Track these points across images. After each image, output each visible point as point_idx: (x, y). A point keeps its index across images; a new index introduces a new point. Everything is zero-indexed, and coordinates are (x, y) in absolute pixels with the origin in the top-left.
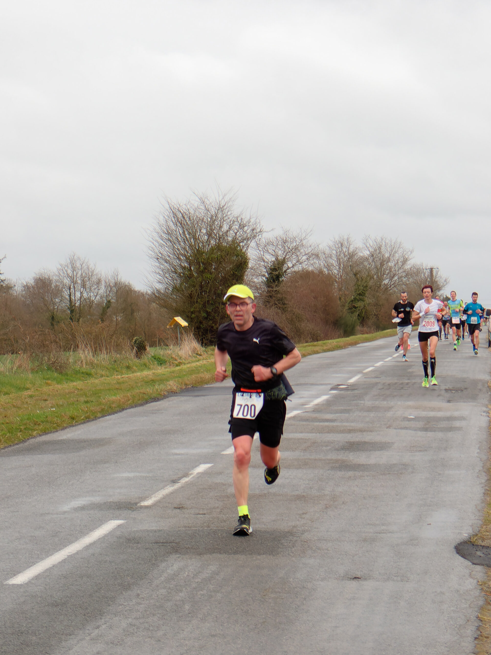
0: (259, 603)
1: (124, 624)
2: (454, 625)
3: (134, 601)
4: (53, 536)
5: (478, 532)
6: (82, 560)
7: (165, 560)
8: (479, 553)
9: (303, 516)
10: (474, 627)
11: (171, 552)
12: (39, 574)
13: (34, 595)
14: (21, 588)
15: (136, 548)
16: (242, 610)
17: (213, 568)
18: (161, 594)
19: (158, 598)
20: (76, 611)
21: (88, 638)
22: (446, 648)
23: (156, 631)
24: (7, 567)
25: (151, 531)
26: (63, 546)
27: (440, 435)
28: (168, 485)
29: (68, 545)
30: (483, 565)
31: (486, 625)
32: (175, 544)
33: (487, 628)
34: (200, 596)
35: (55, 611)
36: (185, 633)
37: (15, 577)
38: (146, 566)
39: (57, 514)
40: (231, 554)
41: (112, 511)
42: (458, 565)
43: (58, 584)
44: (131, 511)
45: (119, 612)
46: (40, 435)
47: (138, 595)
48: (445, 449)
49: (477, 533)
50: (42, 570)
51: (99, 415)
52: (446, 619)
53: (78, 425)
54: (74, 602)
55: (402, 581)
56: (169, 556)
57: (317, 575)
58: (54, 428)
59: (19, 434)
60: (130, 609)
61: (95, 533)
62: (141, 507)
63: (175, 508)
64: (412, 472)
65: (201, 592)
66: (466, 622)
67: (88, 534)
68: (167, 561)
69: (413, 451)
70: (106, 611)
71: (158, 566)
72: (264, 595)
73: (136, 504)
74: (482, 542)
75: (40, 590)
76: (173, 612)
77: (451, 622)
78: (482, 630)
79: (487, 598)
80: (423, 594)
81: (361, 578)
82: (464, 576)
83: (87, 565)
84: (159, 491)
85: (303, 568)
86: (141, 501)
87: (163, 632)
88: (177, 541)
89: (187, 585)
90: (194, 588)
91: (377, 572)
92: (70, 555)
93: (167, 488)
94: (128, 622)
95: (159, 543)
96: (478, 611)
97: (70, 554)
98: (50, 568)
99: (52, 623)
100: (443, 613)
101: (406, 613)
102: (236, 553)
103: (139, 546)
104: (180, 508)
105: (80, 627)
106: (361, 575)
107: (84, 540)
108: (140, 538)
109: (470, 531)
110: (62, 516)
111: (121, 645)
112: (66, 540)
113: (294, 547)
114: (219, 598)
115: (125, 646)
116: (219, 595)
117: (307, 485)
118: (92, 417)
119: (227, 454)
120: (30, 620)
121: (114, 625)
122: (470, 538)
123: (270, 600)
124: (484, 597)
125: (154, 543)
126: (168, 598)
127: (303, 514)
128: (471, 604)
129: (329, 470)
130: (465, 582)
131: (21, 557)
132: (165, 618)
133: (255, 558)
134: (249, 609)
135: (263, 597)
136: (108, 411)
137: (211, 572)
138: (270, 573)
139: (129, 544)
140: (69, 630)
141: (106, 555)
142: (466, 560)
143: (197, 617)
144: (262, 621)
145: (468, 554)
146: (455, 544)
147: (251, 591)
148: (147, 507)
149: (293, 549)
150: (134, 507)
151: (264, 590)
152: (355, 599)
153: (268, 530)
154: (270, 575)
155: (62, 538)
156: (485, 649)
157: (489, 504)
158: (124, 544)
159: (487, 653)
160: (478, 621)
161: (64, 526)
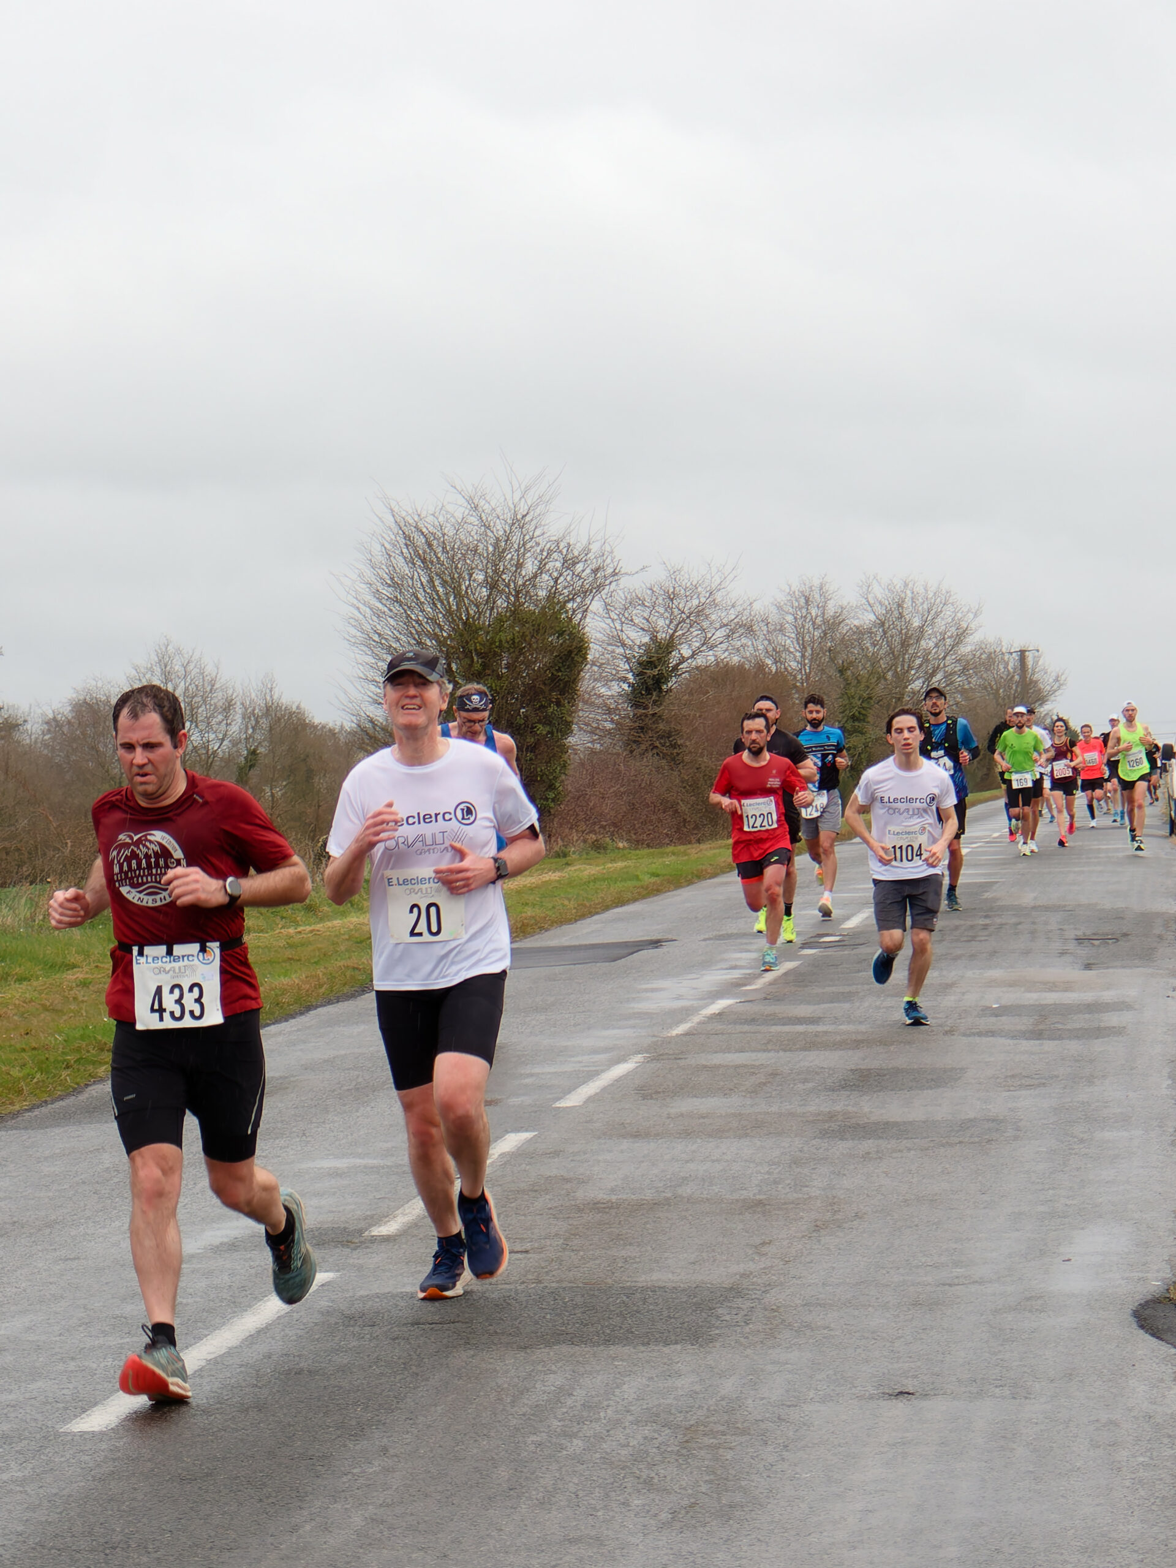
0: (677, 1460)
1: (357, 1520)
2: (1149, 1500)
3: (376, 1463)
6: (243, 1369)
7: (441, 1364)
9: (765, 1249)
11: (455, 1344)
13: (134, 1456)
14: (101, 1440)
15: (368, 1336)
16: (638, 1478)
17: (556, 1380)
19: (432, 1455)
20: (240, 1491)
21: (273, 1556)
22: (1135, 1556)
23: (436, 1534)
24: (64, 1392)
25: (403, 1295)
26: (194, 1338)
27: (1073, 1047)
29: (206, 1336)
32: (463, 1325)
34: (532, 1448)
35: (188, 1493)
37: (83, 1416)
38: (397, 1380)
40: (599, 1345)
42: (1145, 1355)
44: (349, 1250)
45: (343, 1491)
47: (385, 1450)
48: (1090, 1080)
52: (1128, 1483)
54: (232, 1471)
55: (1014, 1398)
56: (451, 1353)
57: (809, 1390)
59: (64, 1073)
60: (369, 1482)
61: (269, 1303)
62: (374, 1240)
64: (1016, 1138)
65: (534, 1438)
67: (250, 1306)
68: (447, 1365)
69: (1012, 1088)
70: (310, 1489)
71: (427, 1380)
72: (687, 1441)
73: (360, 1232)
76: (471, 1487)
77: (1142, 1493)
80: (1067, 1427)
81: (918, 1394)
82: (1162, 1380)
83: (255, 1382)
85: (775, 1373)
86: (371, 1225)
88: (467, 1317)
90: (518, 1430)
91: (954, 1380)
94: (366, 1515)
95: (423, 1324)
97: (212, 1356)
99: (184, 1522)
100: (1119, 1469)
101: (1032, 1472)
102: (608, 1341)
103: (377, 1331)
105: (251, 1530)
106: (914, 1386)
107: (243, 1320)
108: (377, 1313)
109: (1167, 1274)
112: (199, 1324)
113: (748, 1324)
114: (578, 1452)
116: (577, 1445)
117: (766, 1177)
119: (567, 1107)
120: (129, 1515)
121: (332, 1523)
122: (1168, 1290)
123: (702, 1453)
125: (413, 1324)
126: (457, 1454)
127: (763, 1244)
129: (815, 1138)
130: (1164, 1396)
131: (94, 1366)
132: (454, 1502)
133: (655, 1354)
134: (653, 1475)
135: (686, 1445)
136: (273, 1013)
137: (553, 1388)
138: (697, 1388)
139: (352, 1329)
140: (227, 1539)
141: (298, 1356)
142: (1160, 1342)
143: (530, 1498)
144: (686, 1502)
145: (1165, 1327)
146: (1132, 1305)
147: (655, 1431)
148: (387, 1239)
149: (747, 1329)
150: (357, 1241)
151: (687, 1429)
152: (904, 1444)
153: (682, 1285)
154: (696, 1393)
155: (189, 1320)
158: (340, 1328)
161: (191, 1290)
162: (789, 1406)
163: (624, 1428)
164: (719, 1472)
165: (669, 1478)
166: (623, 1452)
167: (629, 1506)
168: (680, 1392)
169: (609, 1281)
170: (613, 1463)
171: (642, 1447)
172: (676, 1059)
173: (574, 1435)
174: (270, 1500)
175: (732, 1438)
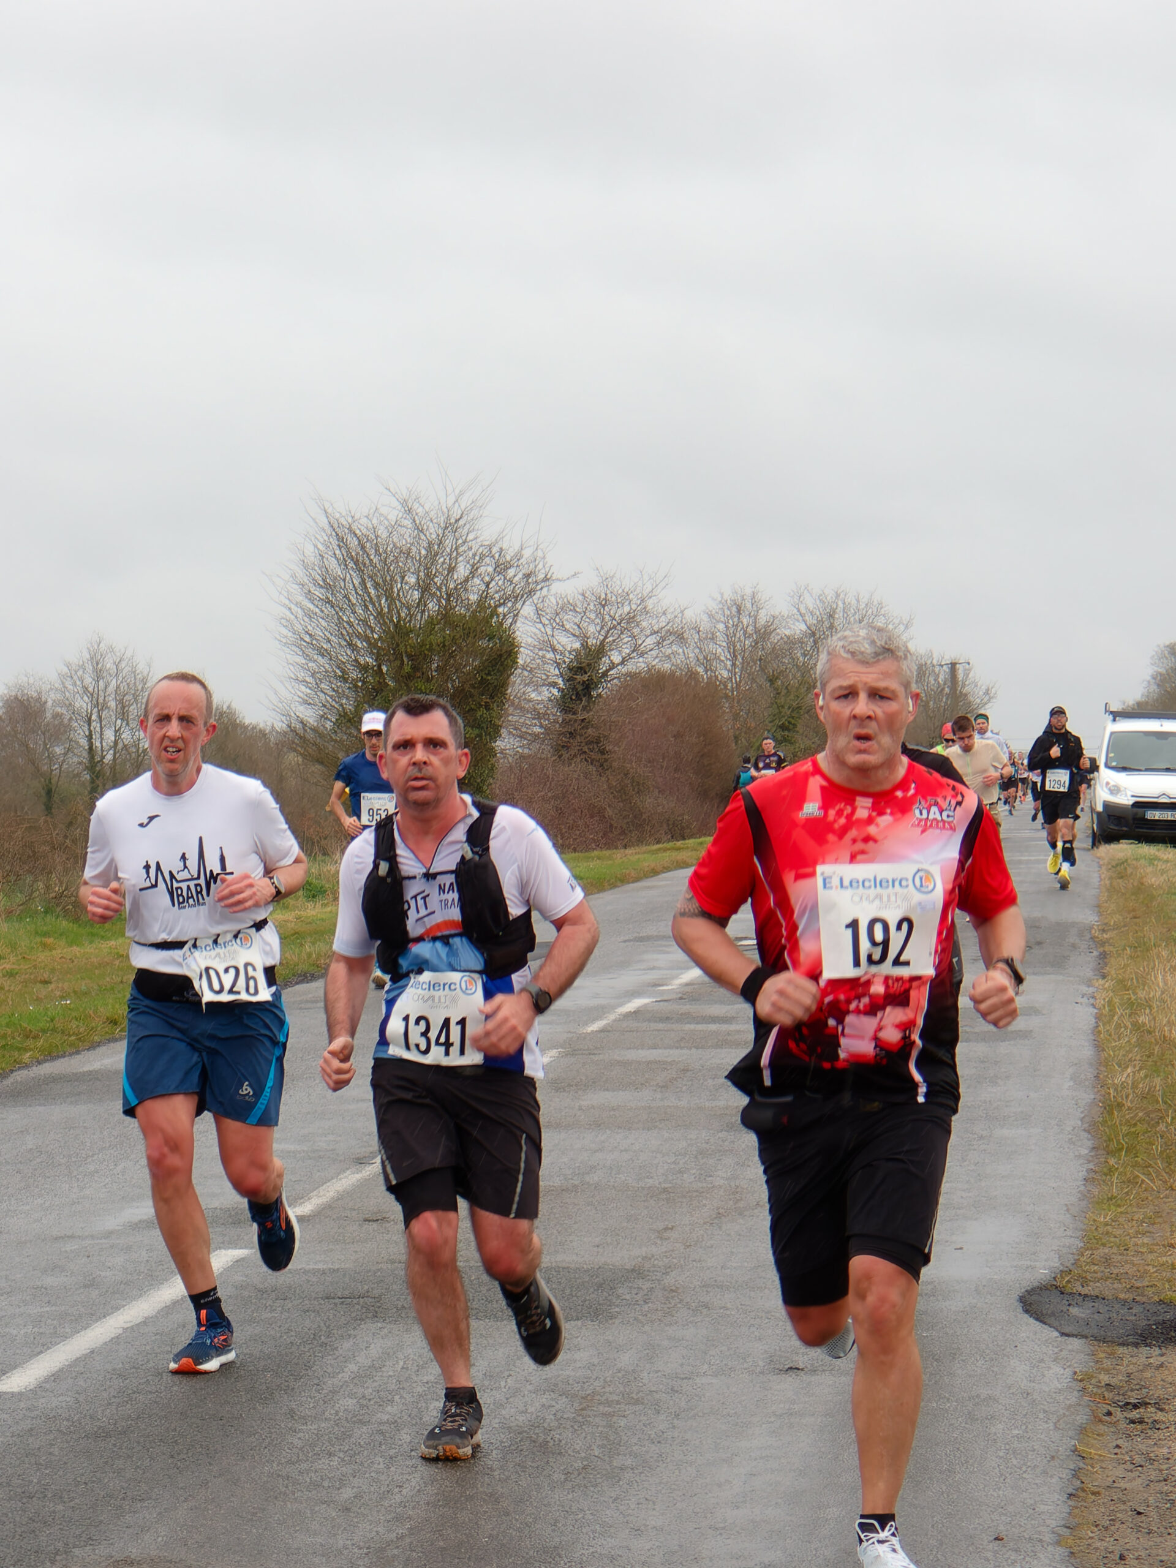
0: (572, 1426)
2: (1020, 1468)
4: (86, 1286)
5: (1073, 1264)
6: (157, 1337)
7: (350, 1336)
8: (1074, 1311)
9: (667, 1234)
10: (1067, 1471)
11: (363, 1317)
12: (61, 1370)
13: (51, 1415)
14: (20, 1400)
15: (280, 1309)
16: (534, 1442)
18: (345, 1410)
19: (337, 1417)
20: (152, 1447)
22: (1003, 1518)
23: (339, 1489)
25: (315, 1272)
26: (112, 1308)
27: (980, 1049)
28: (347, 1169)
29: (124, 1306)
30: (1086, 1337)
31: (1093, 1467)
32: (370, 1300)
33: (1096, 1472)
35: (103, 1449)
36: (404, 1492)
38: (306, 1349)
39: (92, 1237)
41: (220, 1229)
42: (1028, 1337)
43: (105, 1390)
45: (251, 1449)
46: (39, 1063)
47: (292, 1412)
48: (994, 1080)
49: (1071, 1268)
50: (67, 1360)
52: (1001, 1454)
54: (145, 1430)
56: (359, 1325)
57: (703, 1364)
58: (71, 1045)
63: (366, 1220)
66: (1049, 1461)
68: (355, 1336)
70: (220, 1447)
71: (336, 1349)
72: (582, 1409)
74: (1083, 1287)
75: (64, 1404)
76: (375, 1447)
77: (1015, 1462)
78: (1083, 1479)
79: (1094, 1408)
80: (947, 1401)
81: (806, 1370)
82: (1042, 1361)
84: (328, 1184)
85: (670, 1348)
87: (355, 1489)
88: (376, 1293)
92: (127, 1328)
93: (346, 1177)
95: (334, 1298)
96: (1076, 1438)
97: (129, 1325)
98: (85, 1356)
99: (98, 1475)
103: (289, 1304)
104: (378, 1220)
105: (163, 1483)
106: (803, 1362)
107: (159, 1293)
108: (290, 1288)
109: (1056, 1263)
110: (103, 1241)
112: (117, 1295)
113: (647, 1303)
117: (672, 1166)
120: (46, 1469)
122: (1054, 1278)
123: (597, 1420)
124: (1089, 1406)
125: (322, 1298)
126: (361, 1418)
127: (666, 1229)
128: (1058, 1421)
129: (722, 1131)
130: (1044, 1376)
131: (15, 1332)
132: (357, 1460)
134: (549, 1439)
135: (581, 1412)
138: (595, 1361)
139: (264, 1302)
140: (139, 1490)
142: (1046, 1327)
144: (578, 1464)
145: (1049, 1312)
146: (1019, 1291)
147: (552, 1399)
149: (646, 1308)
151: (582, 1398)
152: (791, 1414)
153: (585, 1266)
154: (595, 1365)
155: (107, 1291)
156: (1091, 1517)
157: (1098, 1203)
158: (254, 1301)
159: (1097, 1526)
160: (1074, 1458)
161: (110, 1264)
162: (683, 1379)
163: (523, 1396)
164: (611, 1438)
165: (563, 1442)
166: (521, 1418)
168: (578, 1364)
171: (540, 1414)
172: (590, 1054)
174: (181, 1457)
175: (627, 1407)
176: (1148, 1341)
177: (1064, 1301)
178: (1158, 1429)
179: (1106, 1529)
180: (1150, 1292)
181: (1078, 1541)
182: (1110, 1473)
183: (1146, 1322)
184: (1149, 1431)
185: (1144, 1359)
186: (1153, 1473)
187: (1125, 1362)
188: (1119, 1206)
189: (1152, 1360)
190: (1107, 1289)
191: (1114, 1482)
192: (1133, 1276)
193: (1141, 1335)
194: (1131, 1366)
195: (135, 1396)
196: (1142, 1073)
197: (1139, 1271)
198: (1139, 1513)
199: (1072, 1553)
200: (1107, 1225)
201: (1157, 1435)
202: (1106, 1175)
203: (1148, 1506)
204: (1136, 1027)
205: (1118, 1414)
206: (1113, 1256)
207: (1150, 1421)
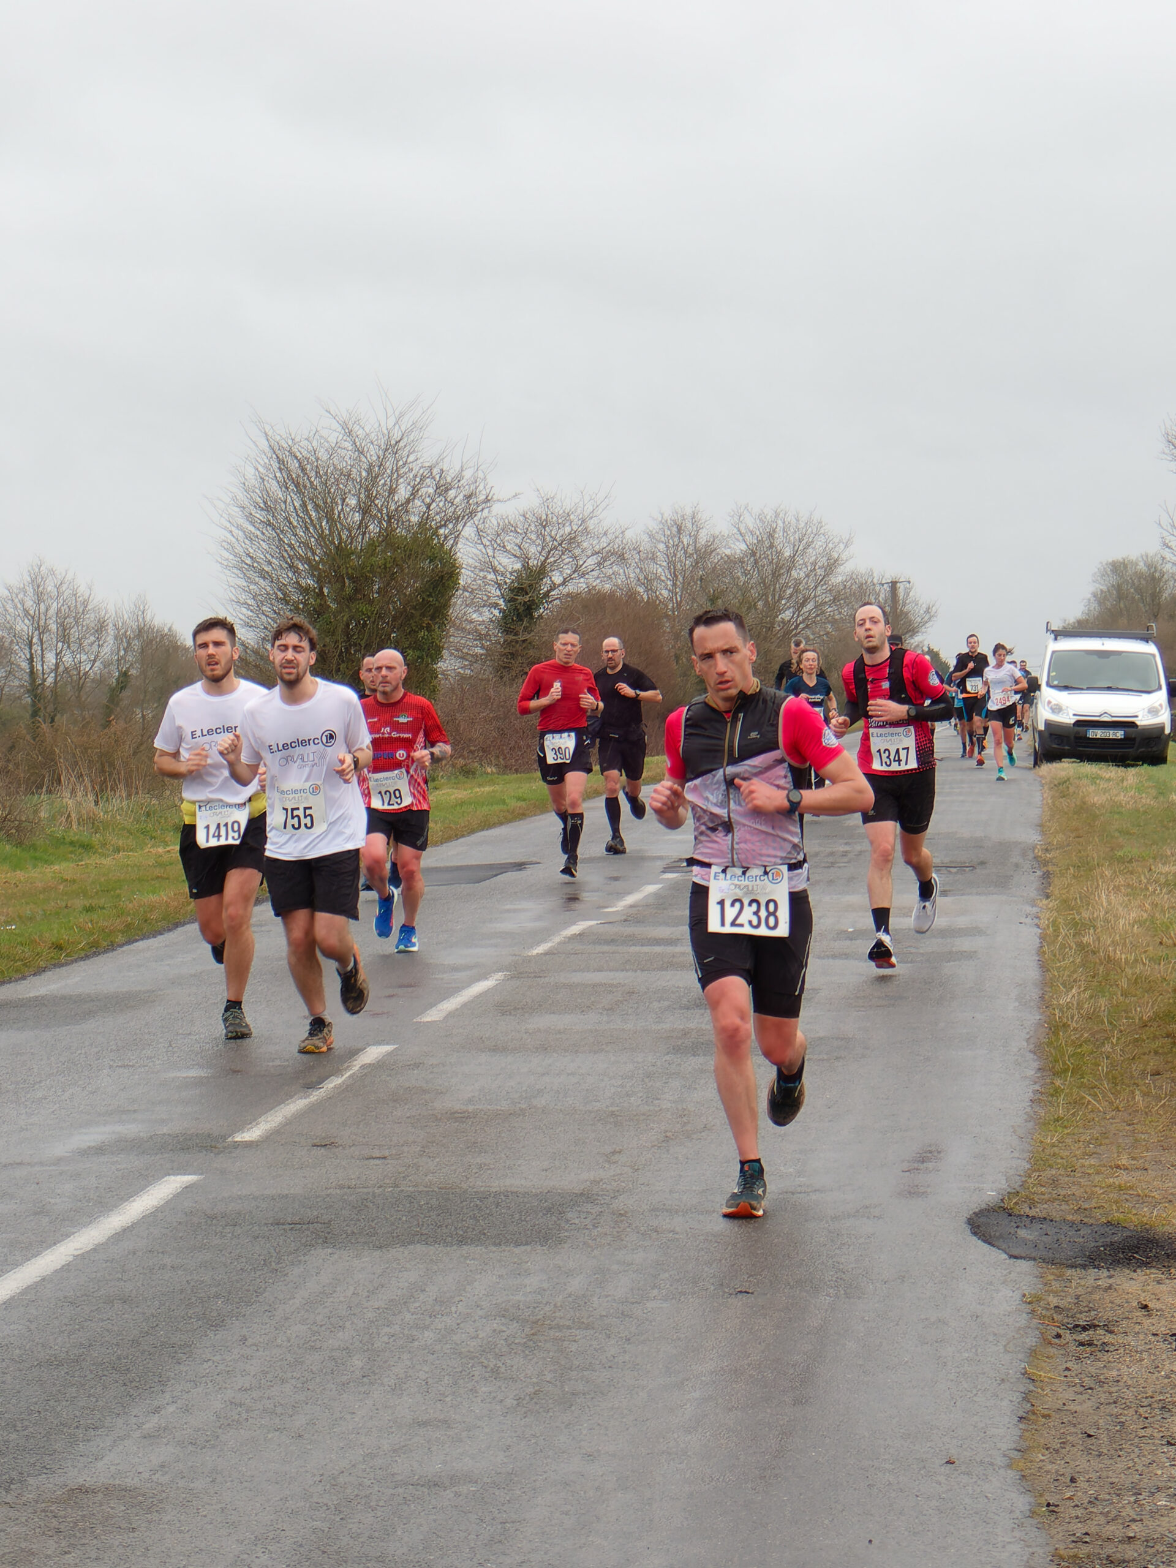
0: (523, 1351)
1: (216, 1402)
2: (971, 1392)
3: (235, 1352)
4: (36, 1214)
5: (1020, 1186)
6: (108, 1264)
7: (300, 1262)
8: (1022, 1233)
9: (616, 1157)
10: (1017, 1394)
11: (313, 1243)
12: (12, 1298)
15: (230, 1235)
16: (486, 1367)
17: (410, 1277)
18: (297, 1336)
19: (289, 1344)
20: (104, 1375)
21: (138, 1434)
23: (291, 1416)
25: (264, 1198)
26: (62, 1236)
27: (925, 970)
28: (295, 1094)
29: (74, 1233)
30: (1035, 1259)
31: (1043, 1390)
32: (323, 1226)
33: (1046, 1395)
34: (386, 1339)
35: (55, 1377)
36: (357, 1419)
38: (257, 1275)
39: (41, 1164)
40: (452, 1245)
41: (166, 1155)
42: (977, 1259)
43: (57, 1318)
44: (212, 1154)
45: (204, 1377)
48: (939, 1002)
49: (1018, 1189)
50: (17, 1288)
51: (120, 939)
52: (952, 1377)
53: (72, 962)
54: (97, 1357)
56: (309, 1251)
57: (653, 1289)
58: (17, 971)
60: (228, 1369)
61: (134, 1204)
62: (236, 1145)
63: (315, 1145)
64: (863, 1056)
65: (386, 1330)
67: (116, 1206)
68: (305, 1262)
69: (862, 1009)
70: (172, 1374)
71: (286, 1275)
72: (533, 1334)
73: (224, 1137)
74: (1030, 1208)
75: (16, 1332)
76: (327, 1374)
77: (965, 1385)
78: (1034, 1402)
79: (1044, 1331)
80: (897, 1324)
81: (756, 1293)
82: (991, 1283)
83: (120, 1277)
84: (277, 1110)
85: (620, 1272)
86: (233, 1132)
87: (307, 1417)
88: (325, 1218)
89: (354, 1314)
90: (372, 1322)
91: (792, 1280)
92: (78, 1255)
93: (294, 1102)
94: (225, 1398)
95: (283, 1224)
96: (1026, 1360)
97: (79, 1252)
98: (36, 1284)
99: (51, 1403)
100: (945, 1364)
102: (462, 1241)
103: (238, 1230)
104: (325, 1145)
105: (116, 1411)
106: (753, 1286)
107: (110, 1219)
108: (239, 1213)
109: (1003, 1185)
110: (51, 1168)
111: (213, 1447)
112: (67, 1222)
113: (596, 1227)
114: (429, 1343)
115: (222, 1450)
116: (429, 1336)
117: (619, 1090)
118: (106, 943)
119: (428, 1022)
121: (193, 1406)
122: (1002, 1200)
123: (548, 1345)
124: (1038, 1328)
125: (271, 1224)
126: (313, 1344)
127: (614, 1153)
128: (1008, 1343)
129: (668, 1054)
130: (992, 1298)
132: (310, 1387)
133: (506, 1254)
134: (501, 1365)
135: (532, 1337)
136: (141, 930)
137: (406, 1284)
138: (545, 1285)
139: (214, 1228)
140: (92, 1418)
141: (162, 1252)
142: (994, 1249)
143: (382, 1384)
144: (531, 1390)
145: (997, 1234)
146: (967, 1214)
147: (503, 1324)
148: (249, 1145)
149: (595, 1232)
150: (218, 1145)
151: (536, 1322)
153: (534, 1191)
154: (544, 1290)
155: (57, 1218)
156: (1042, 1441)
157: (1044, 1124)
158: (204, 1227)
159: (1047, 1449)
160: (1025, 1381)
161: (59, 1191)
162: (633, 1303)
163: (474, 1321)
164: (563, 1363)
165: (515, 1367)
166: (473, 1344)
167: (476, 1392)
168: (528, 1289)
169: (464, 1186)
170: (461, 1353)
171: (491, 1339)
172: (535, 977)
173: (426, 1328)
174: (134, 1384)
175: (577, 1332)
176: (1096, 1263)
177: (1013, 1224)
178: (1108, 1351)
179: (1057, 1451)
180: (1097, 1213)
181: (1029, 1464)
182: (1061, 1396)
183: (1093, 1244)
184: (1098, 1353)
185: (1092, 1281)
186: (1103, 1395)
187: (1074, 1284)
188: (1066, 1127)
189: (1100, 1283)
190: (1055, 1210)
191: (1064, 1404)
192: (1081, 1197)
193: (1089, 1257)
194: (1080, 1289)
195: (86, 1324)
196: (1088, 994)
197: (1086, 1193)
198: (1090, 1436)
199: (1023, 1476)
200: (1054, 1146)
201: (1106, 1357)
202: (1052, 1096)
203: (1098, 1429)
204: (1081, 947)
205: (1068, 1336)
206: (1060, 1177)
207: (1099, 1343)
